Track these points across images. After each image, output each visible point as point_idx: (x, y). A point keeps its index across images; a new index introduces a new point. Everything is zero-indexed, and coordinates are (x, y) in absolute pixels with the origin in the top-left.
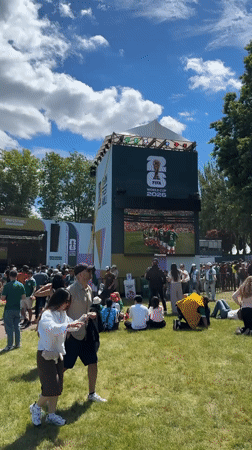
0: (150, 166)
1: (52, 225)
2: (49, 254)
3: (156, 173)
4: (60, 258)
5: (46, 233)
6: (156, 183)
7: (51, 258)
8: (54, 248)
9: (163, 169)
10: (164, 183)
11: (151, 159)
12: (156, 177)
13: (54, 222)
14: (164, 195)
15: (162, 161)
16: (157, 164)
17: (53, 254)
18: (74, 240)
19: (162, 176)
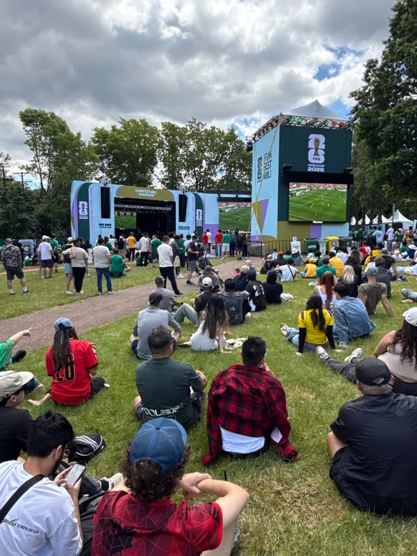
0: (311, 144)
1: (180, 195)
2: (178, 224)
3: (316, 150)
4: (188, 228)
5: (174, 203)
6: (316, 159)
7: (181, 228)
8: (182, 219)
9: (322, 146)
10: (322, 159)
11: (312, 137)
12: (316, 154)
13: (181, 193)
14: (322, 170)
15: (322, 138)
16: (317, 141)
17: (182, 224)
18: (201, 211)
19: (321, 152)
